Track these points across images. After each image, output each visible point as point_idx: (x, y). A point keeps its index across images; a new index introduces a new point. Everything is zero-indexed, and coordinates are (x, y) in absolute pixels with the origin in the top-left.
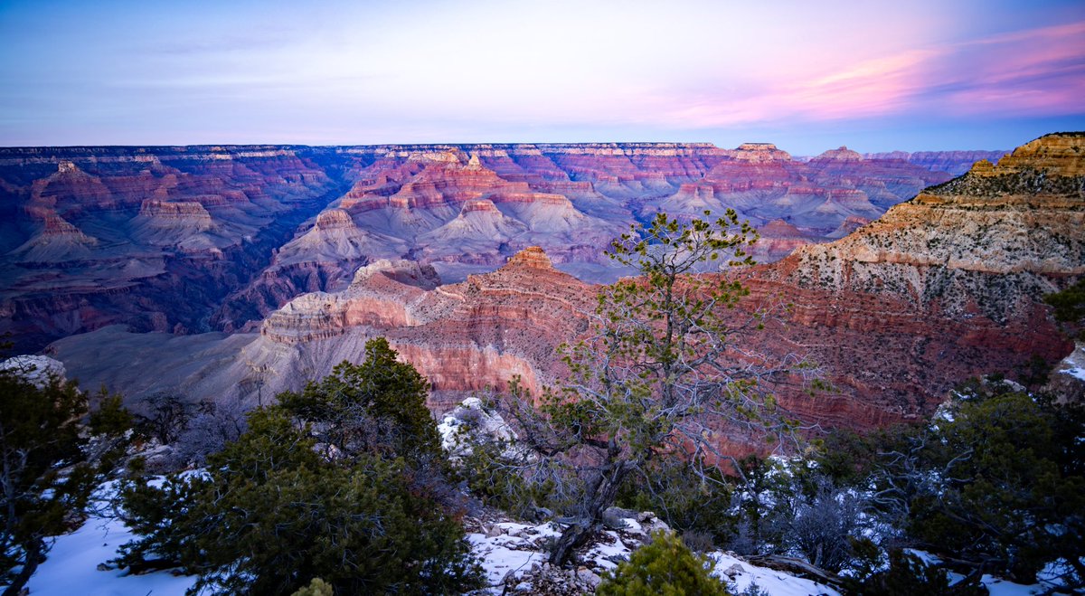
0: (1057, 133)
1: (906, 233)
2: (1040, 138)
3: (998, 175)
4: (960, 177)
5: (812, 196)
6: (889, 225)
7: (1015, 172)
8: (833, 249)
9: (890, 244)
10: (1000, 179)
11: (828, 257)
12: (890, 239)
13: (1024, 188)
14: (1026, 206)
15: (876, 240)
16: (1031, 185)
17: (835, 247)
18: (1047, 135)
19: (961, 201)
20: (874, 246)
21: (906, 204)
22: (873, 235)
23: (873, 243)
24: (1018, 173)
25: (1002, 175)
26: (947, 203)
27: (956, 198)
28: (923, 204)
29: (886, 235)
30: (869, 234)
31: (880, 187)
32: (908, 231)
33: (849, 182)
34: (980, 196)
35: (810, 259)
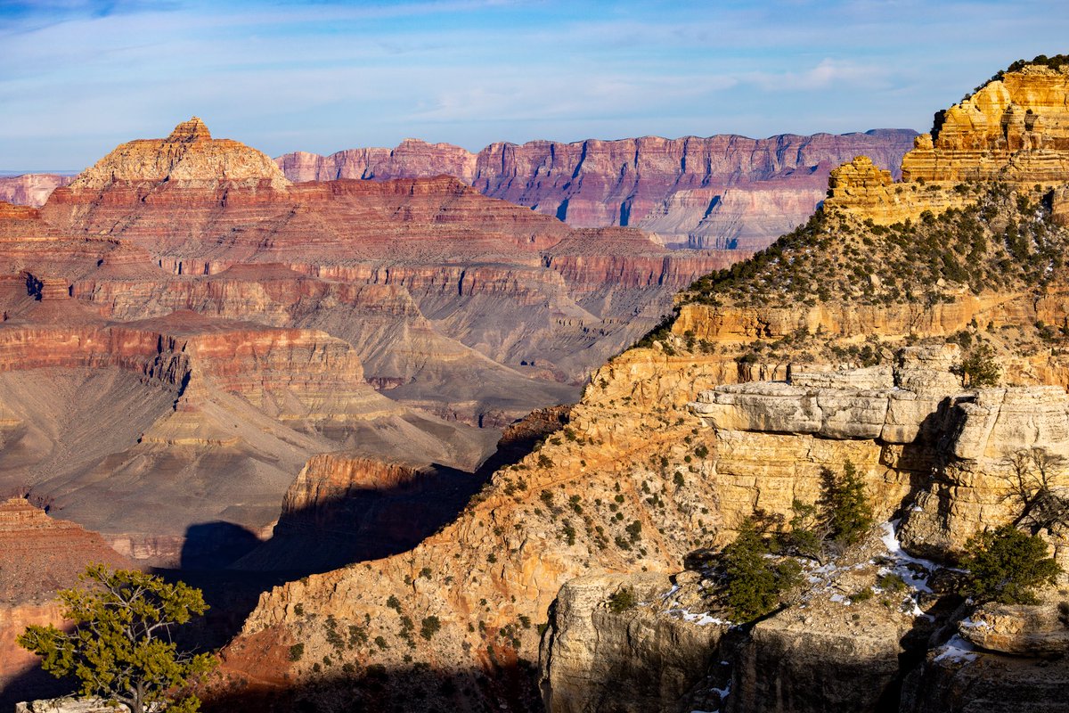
0: (1039, 60)
1: (679, 479)
2: (999, 77)
3: (916, 220)
4: (799, 232)
5: (111, 376)
6: (607, 450)
7: (959, 203)
8: (421, 583)
9: (635, 530)
10: (925, 232)
11: (406, 622)
12: (630, 516)
13: (1004, 266)
14: (1030, 333)
15: (578, 522)
16: (1019, 252)
17: (426, 573)
18: (1017, 67)
19: (831, 328)
20: (580, 549)
21: (645, 353)
22: (561, 499)
23: (570, 533)
24: (971, 209)
25: (927, 218)
26: (786, 340)
27: (815, 317)
28: (706, 348)
29: (608, 497)
30: (547, 497)
31: (398, 313)
32: (683, 469)
33: (257, 293)
34: (887, 299)
35: (334, 639)
